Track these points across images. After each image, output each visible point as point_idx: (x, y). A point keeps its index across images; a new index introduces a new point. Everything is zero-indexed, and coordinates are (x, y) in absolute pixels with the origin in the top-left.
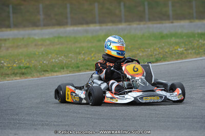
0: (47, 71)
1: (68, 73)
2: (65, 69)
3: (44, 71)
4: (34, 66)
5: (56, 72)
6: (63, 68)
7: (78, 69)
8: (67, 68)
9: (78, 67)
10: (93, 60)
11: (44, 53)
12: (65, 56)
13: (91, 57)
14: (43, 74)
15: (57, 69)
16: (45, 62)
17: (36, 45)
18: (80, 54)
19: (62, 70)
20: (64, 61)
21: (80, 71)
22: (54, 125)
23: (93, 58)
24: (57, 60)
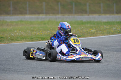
0: (14, 40)
1: (26, 42)
2: (24, 40)
3: (12, 40)
4: (6, 37)
5: (19, 41)
6: (23, 39)
7: (32, 40)
8: (25, 39)
9: (32, 39)
10: (41, 35)
11: (12, 29)
12: (24, 32)
13: (40, 33)
14: (11, 42)
15: (19, 39)
16: (12, 35)
17: (7, 25)
18: (33, 31)
19: (22, 40)
20: (24, 35)
21: (33, 41)
22: (17, 71)
23: (41, 34)
24: (19, 34)
